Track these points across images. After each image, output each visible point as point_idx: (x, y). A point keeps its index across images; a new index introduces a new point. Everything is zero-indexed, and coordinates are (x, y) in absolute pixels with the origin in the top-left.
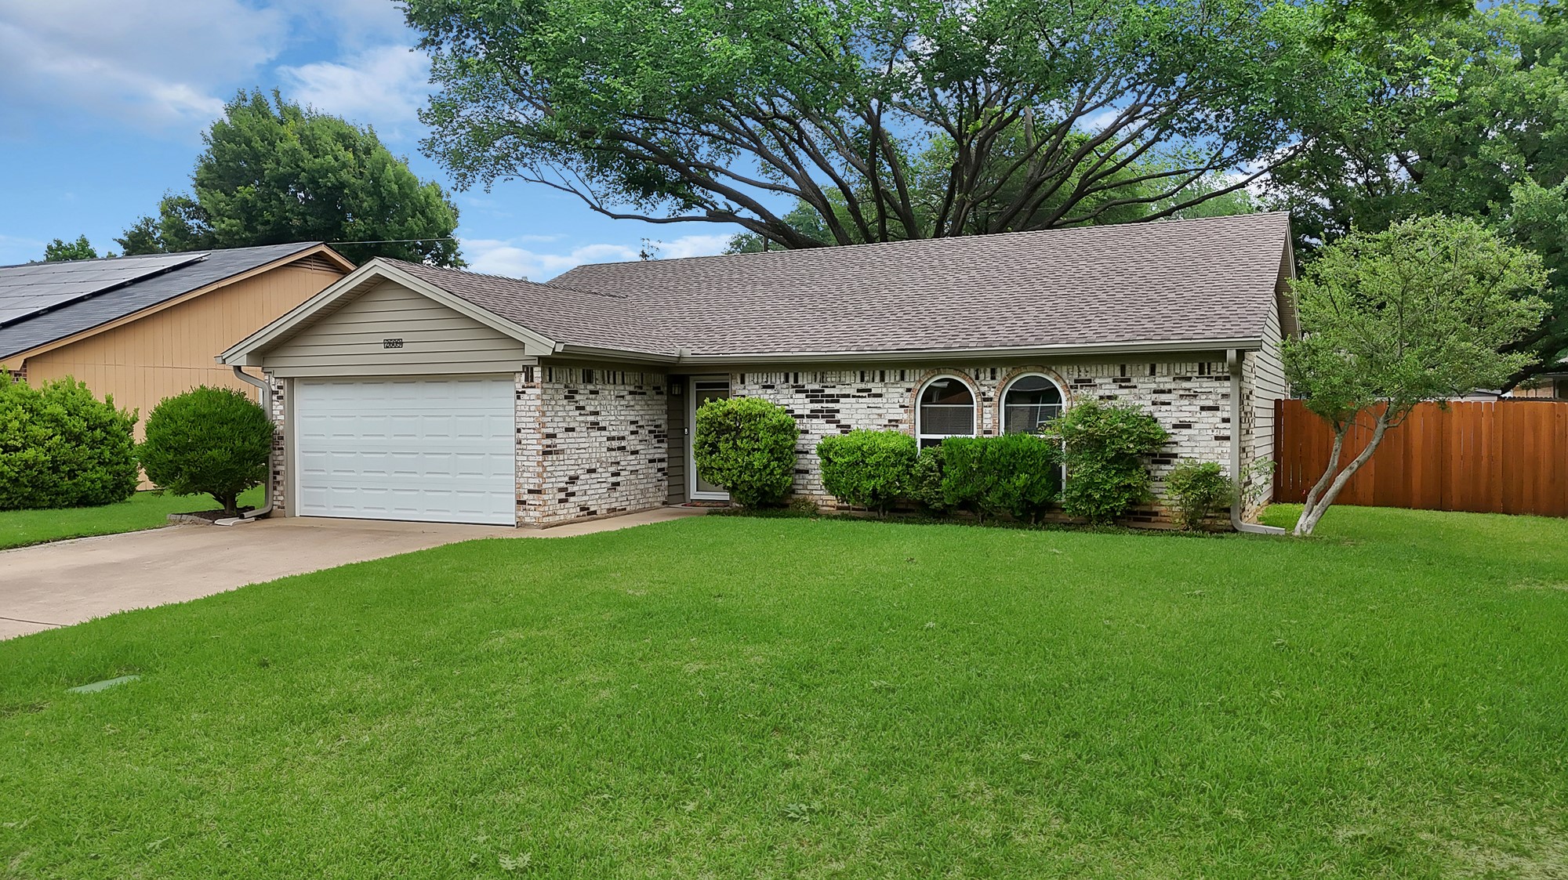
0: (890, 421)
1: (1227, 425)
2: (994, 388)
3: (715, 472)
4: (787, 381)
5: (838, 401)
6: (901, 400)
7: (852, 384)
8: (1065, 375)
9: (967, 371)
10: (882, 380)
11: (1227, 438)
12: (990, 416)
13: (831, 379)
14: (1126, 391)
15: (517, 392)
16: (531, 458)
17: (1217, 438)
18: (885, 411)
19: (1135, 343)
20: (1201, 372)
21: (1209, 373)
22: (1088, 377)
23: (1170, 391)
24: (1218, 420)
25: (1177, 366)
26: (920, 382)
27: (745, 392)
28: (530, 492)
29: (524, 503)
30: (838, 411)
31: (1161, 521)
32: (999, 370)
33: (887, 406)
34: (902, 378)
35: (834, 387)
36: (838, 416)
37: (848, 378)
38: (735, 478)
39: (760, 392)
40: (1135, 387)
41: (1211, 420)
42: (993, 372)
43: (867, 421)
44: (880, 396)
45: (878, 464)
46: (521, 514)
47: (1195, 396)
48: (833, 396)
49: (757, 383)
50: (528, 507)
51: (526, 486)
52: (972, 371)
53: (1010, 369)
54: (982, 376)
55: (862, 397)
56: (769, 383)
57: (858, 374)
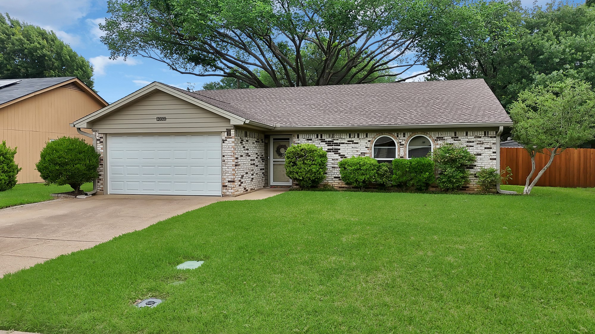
0: (361, 153)
1: (495, 154)
2: (405, 140)
3: (295, 173)
4: (317, 137)
5: (339, 145)
6: (366, 145)
7: (346, 139)
8: (433, 135)
9: (393, 134)
10: (358, 137)
11: (495, 159)
12: (403, 151)
13: (336, 137)
14: (457, 142)
15: (223, 140)
16: (229, 168)
17: (491, 159)
18: (359, 149)
19: (464, 124)
20: (485, 135)
21: (488, 135)
22: (442, 136)
23: (473, 142)
24: (491, 152)
25: (476, 132)
26: (374, 138)
27: (299, 142)
28: (229, 182)
29: (226, 186)
30: (339, 149)
31: (470, 190)
32: (406, 133)
33: (360, 147)
34: (367, 136)
35: (338, 140)
36: (339, 151)
37: (344, 136)
38: (303, 176)
39: (306, 142)
40: (460, 140)
41: (489, 152)
42: (404, 134)
43: (352, 153)
44: (357, 143)
45: (366, 170)
46: (224, 191)
47: (483, 144)
48: (337, 143)
49: (305, 138)
50: (228, 188)
51: (227, 179)
52: (396, 134)
53: (411, 133)
54: (399, 136)
55: (350, 144)
56: (310, 138)
57: (348, 134)
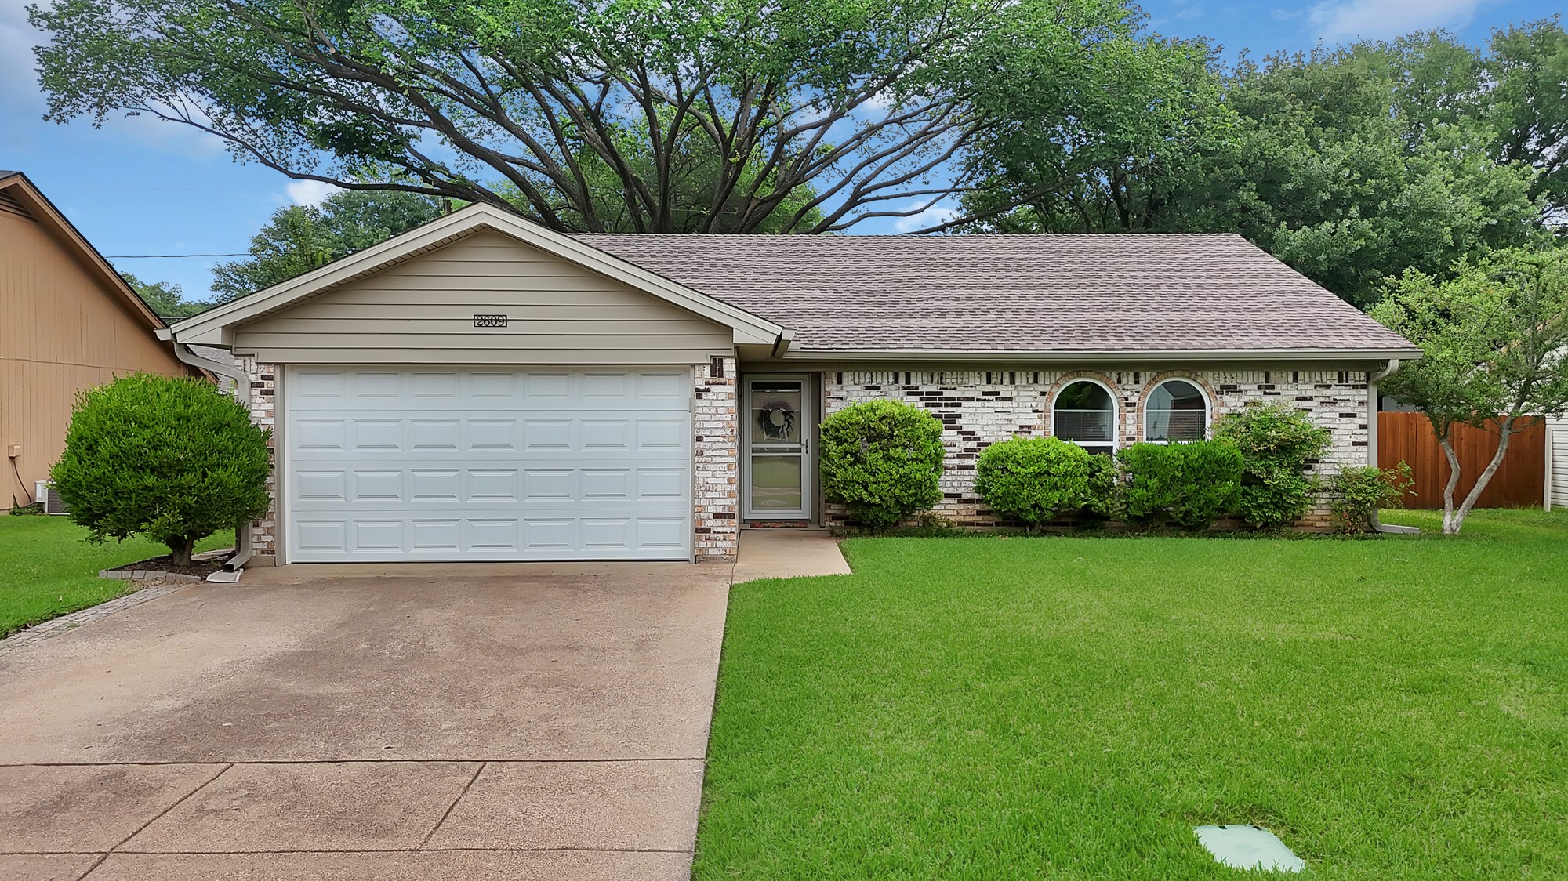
0: (1021, 427)
1: (1364, 431)
2: (1138, 392)
4: (896, 381)
5: (960, 405)
6: (1034, 404)
7: (978, 386)
8: (1210, 380)
9: (1108, 374)
10: (1012, 382)
11: (1365, 444)
12: (1133, 422)
13: (950, 380)
14: (1271, 397)
15: (697, 390)
16: (718, 474)
17: (1354, 444)
18: (1016, 416)
20: (1340, 380)
21: (1347, 382)
22: (1234, 383)
23: (1311, 398)
24: (1356, 426)
25: (1318, 374)
26: (1057, 385)
27: (843, 394)
28: (716, 516)
29: (708, 530)
30: (959, 416)
31: (1303, 525)
32: (1142, 374)
33: (1017, 410)
34: (1036, 381)
35: (955, 389)
36: (959, 422)
37: (972, 380)
38: (884, 493)
39: (862, 393)
40: (1279, 394)
41: (1349, 426)
42: (1137, 376)
43: (995, 427)
44: (1010, 399)
45: (1066, 474)
46: (702, 545)
47: (1335, 403)
48: (953, 399)
49: (859, 384)
50: (712, 536)
51: (710, 509)
52: (1114, 374)
53: (1154, 374)
54: (1124, 380)
55: (989, 400)
56: (874, 384)
57: (984, 375)
